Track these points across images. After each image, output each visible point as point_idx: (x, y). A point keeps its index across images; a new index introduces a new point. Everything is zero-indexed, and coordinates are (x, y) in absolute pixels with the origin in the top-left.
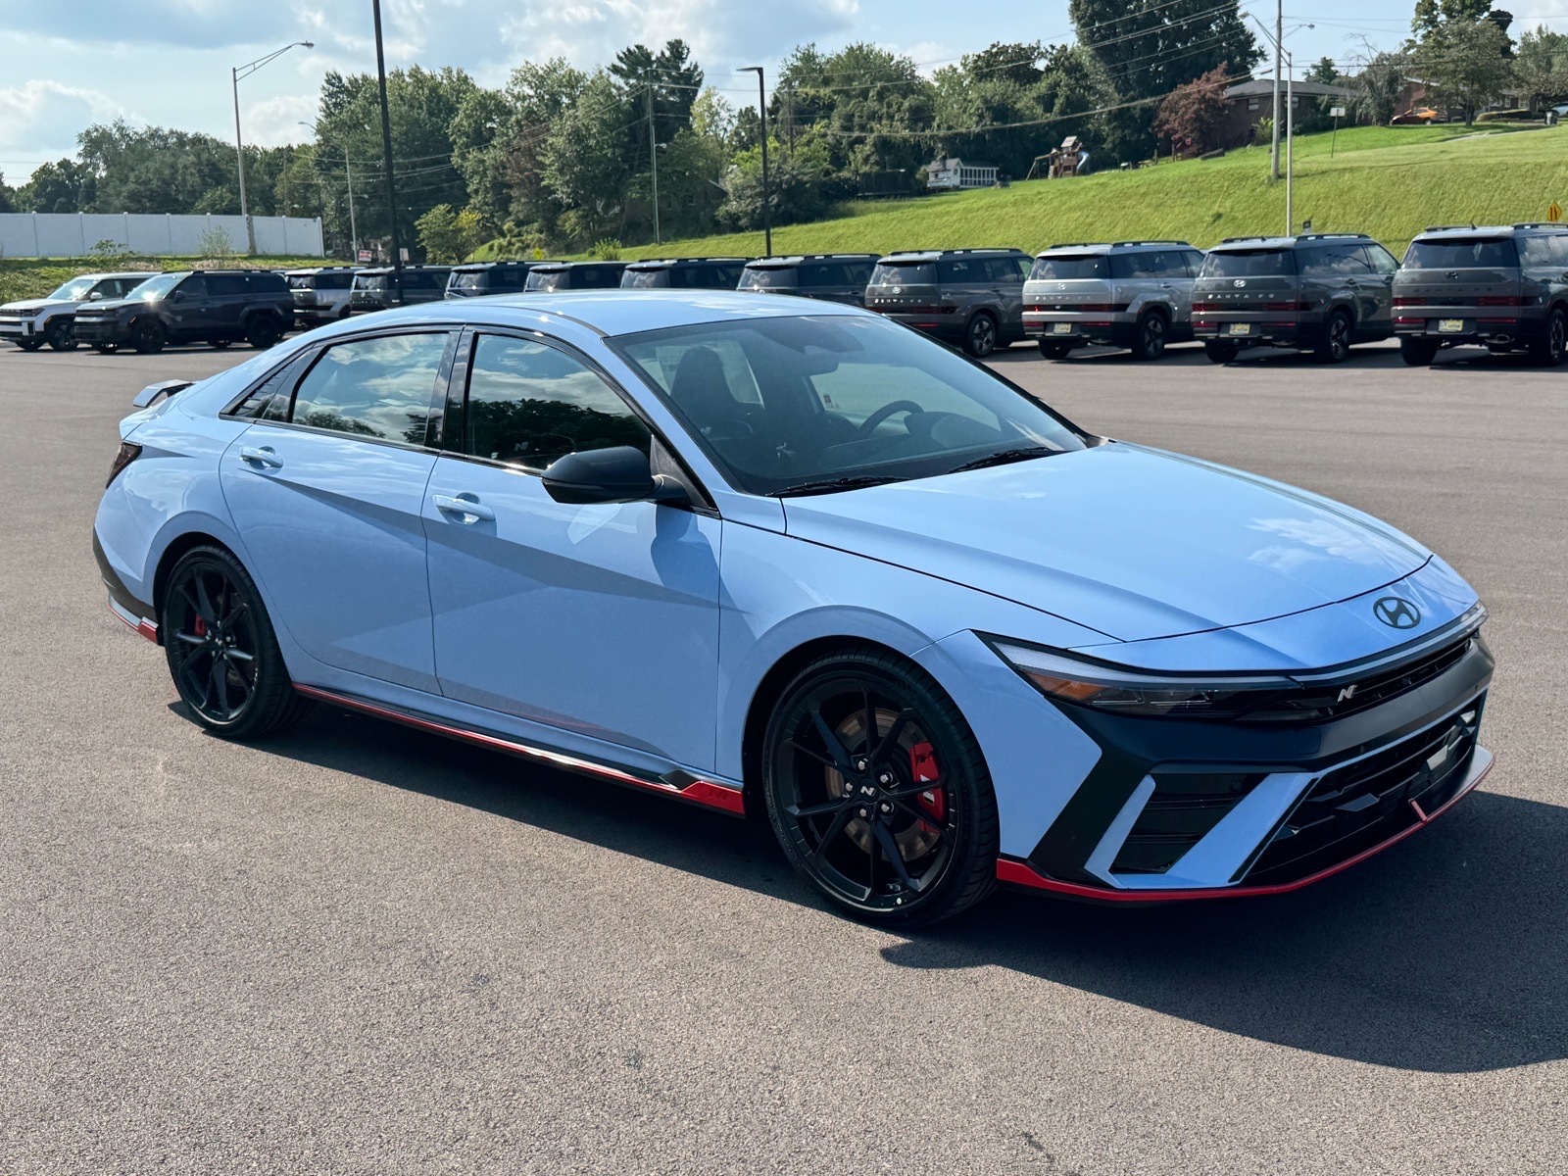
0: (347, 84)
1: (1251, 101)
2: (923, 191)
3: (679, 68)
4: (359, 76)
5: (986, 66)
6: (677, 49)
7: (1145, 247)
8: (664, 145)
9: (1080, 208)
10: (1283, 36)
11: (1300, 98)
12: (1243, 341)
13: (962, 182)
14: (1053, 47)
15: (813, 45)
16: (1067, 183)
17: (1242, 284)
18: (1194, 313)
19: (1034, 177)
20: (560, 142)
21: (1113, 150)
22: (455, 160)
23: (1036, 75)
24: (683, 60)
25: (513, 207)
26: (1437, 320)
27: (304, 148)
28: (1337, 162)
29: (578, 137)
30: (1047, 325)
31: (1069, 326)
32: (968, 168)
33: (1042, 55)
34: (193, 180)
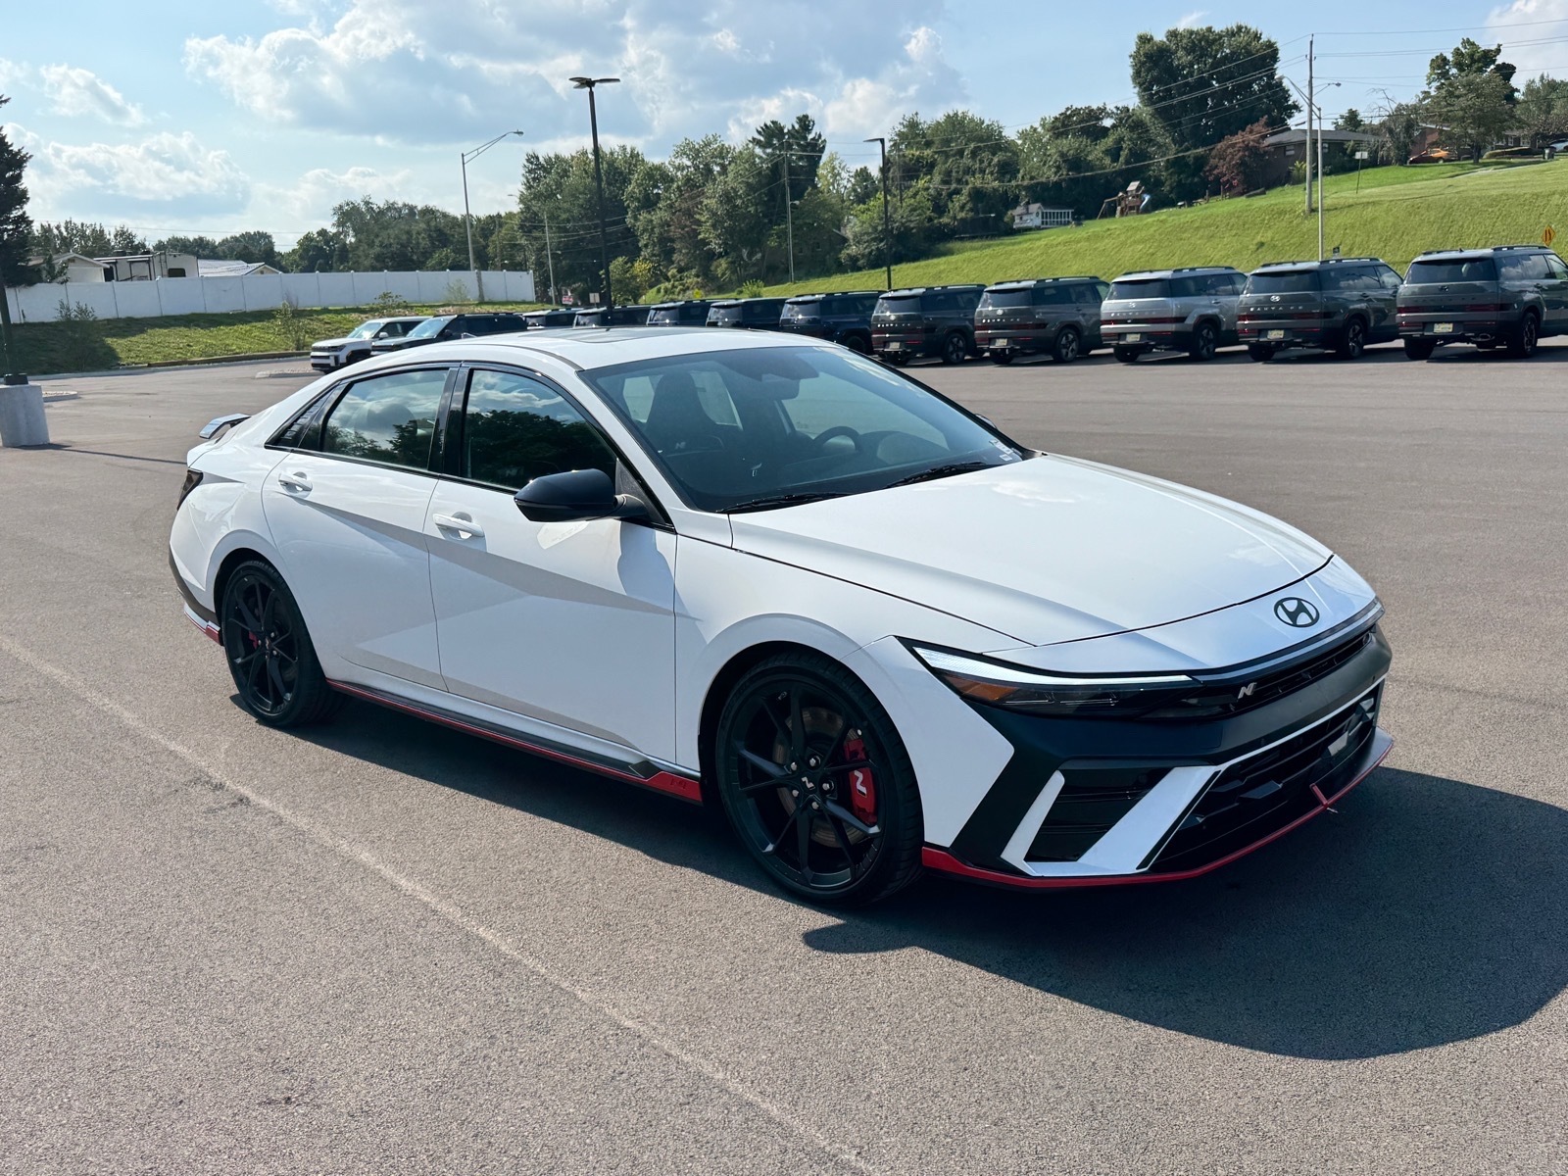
0: (543, 162)
1: (1288, 148)
2: (1011, 232)
3: (806, 138)
4: (552, 155)
5: (1063, 125)
6: (805, 123)
7: (1199, 272)
8: (797, 202)
9: (1143, 241)
10: (1314, 93)
11: (1329, 144)
12: (1279, 343)
13: (1043, 222)
14: (1117, 108)
15: (917, 114)
16: (1132, 220)
17: (1277, 299)
18: (1239, 322)
19: (1104, 216)
20: (712, 203)
21: (1171, 192)
22: (629, 220)
23: (1105, 132)
24: (810, 131)
25: (676, 257)
26: (1433, 323)
27: (510, 215)
28: (1362, 197)
29: (728, 198)
30: (1121, 335)
31: (1139, 336)
32: (1048, 211)
33: (1109, 115)
34: (425, 243)
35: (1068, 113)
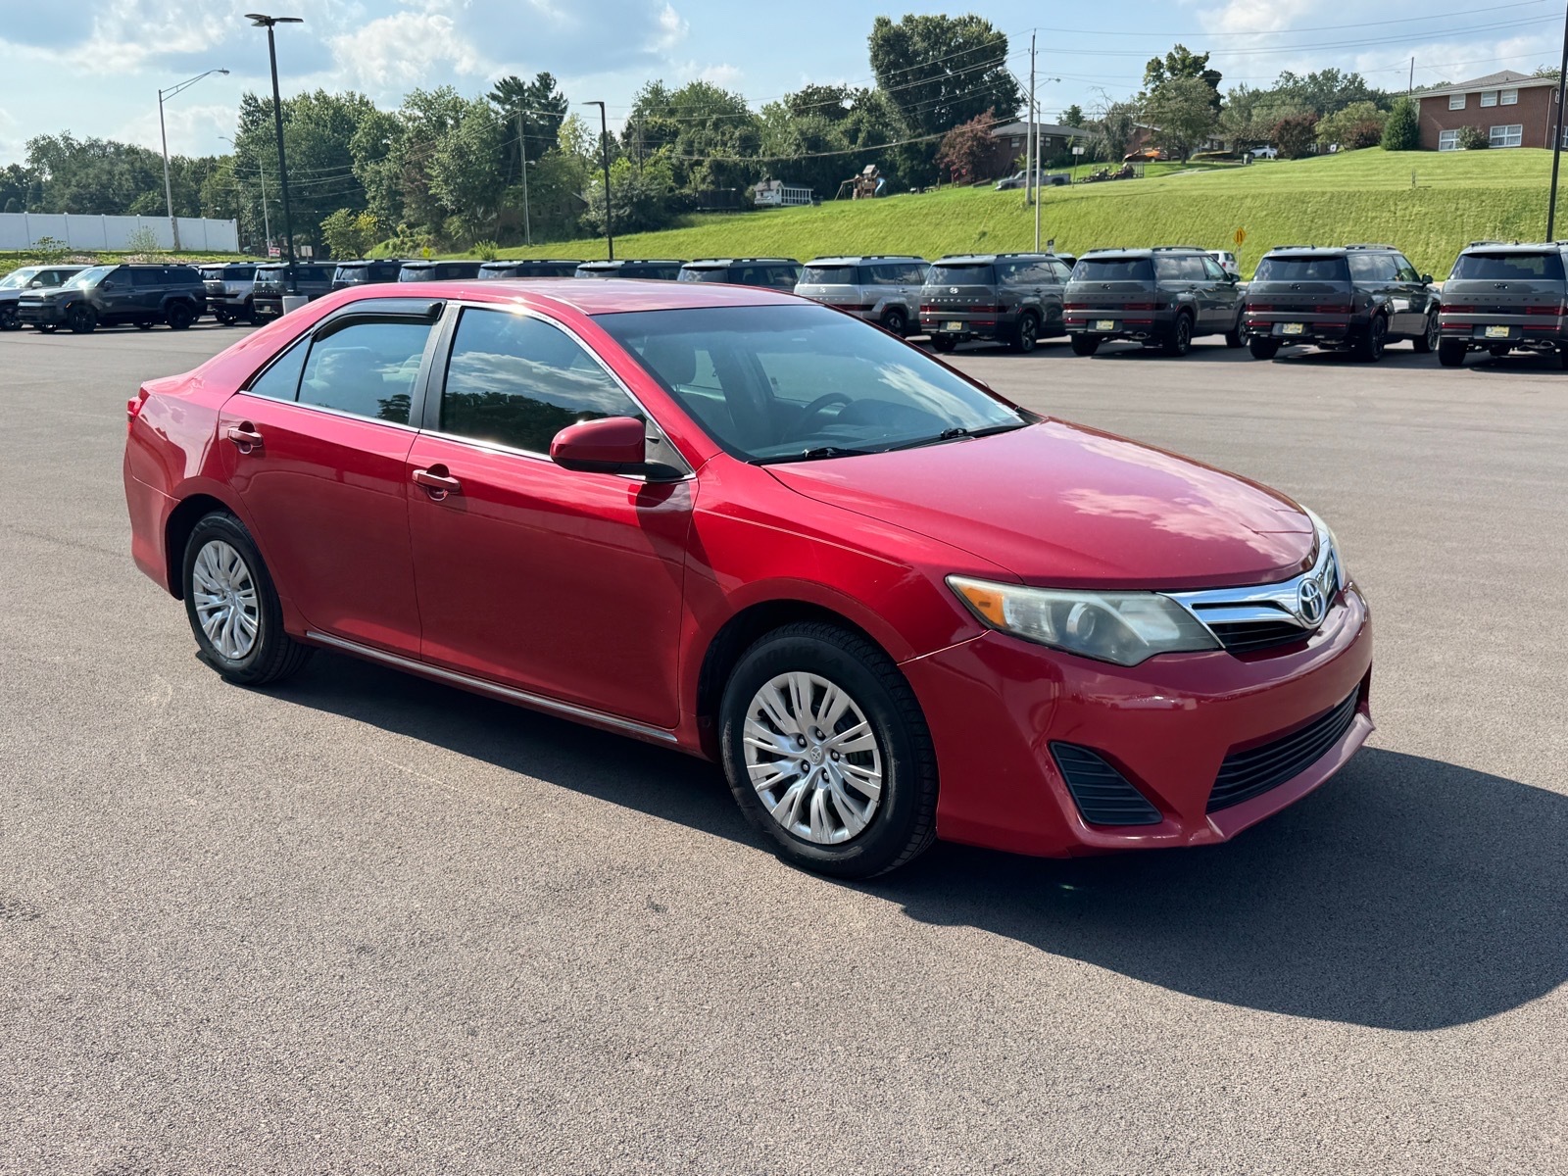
0: (262, 104)
1: (1013, 140)
2: (752, 208)
3: (547, 98)
4: (272, 98)
5: (804, 103)
6: (546, 81)
7: (887, 260)
8: (533, 162)
9: (874, 225)
10: (1035, 87)
11: (1052, 138)
12: (957, 335)
13: (783, 200)
14: (857, 90)
15: (661, 81)
16: (868, 203)
18: (922, 313)
19: (841, 197)
20: (445, 157)
21: (904, 177)
22: (355, 171)
23: (844, 113)
24: (550, 90)
25: (405, 213)
26: (1095, 320)
27: (225, 159)
28: (1077, 192)
29: (460, 152)
32: (788, 189)
33: (848, 96)
34: (128, 184)
35: (810, 90)
